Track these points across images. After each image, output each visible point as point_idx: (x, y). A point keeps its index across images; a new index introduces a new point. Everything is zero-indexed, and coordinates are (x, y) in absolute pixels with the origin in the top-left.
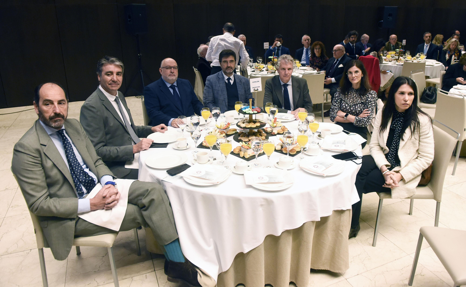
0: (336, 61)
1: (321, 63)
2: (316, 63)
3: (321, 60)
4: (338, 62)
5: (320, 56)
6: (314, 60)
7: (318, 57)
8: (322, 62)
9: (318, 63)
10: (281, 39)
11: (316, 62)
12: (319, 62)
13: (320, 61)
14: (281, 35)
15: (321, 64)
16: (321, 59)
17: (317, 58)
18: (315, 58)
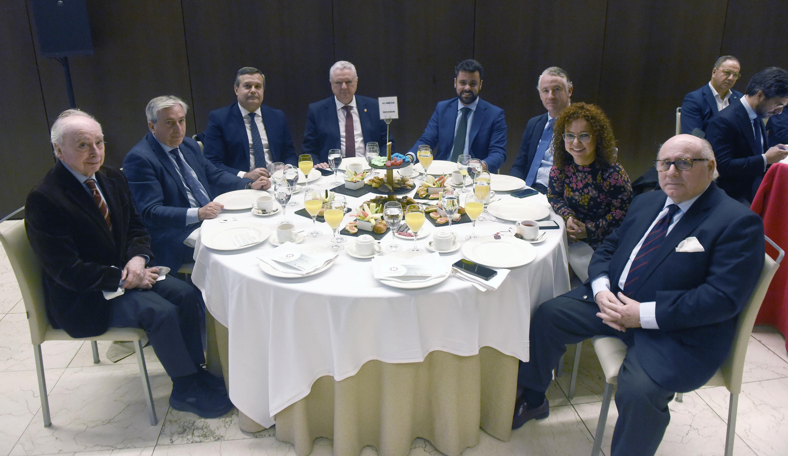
0: (665, 211)
1: (593, 193)
2: (573, 191)
3: (590, 181)
4: (677, 218)
5: (591, 166)
6: (567, 177)
7: (580, 168)
8: (595, 189)
9: (577, 190)
10: (477, 74)
11: (574, 185)
12: (582, 189)
13: (586, 186)
14: (476, 63)
15: (592, 199)
16: (594, 178)
17: (578, 171)
18: (572, 170)
